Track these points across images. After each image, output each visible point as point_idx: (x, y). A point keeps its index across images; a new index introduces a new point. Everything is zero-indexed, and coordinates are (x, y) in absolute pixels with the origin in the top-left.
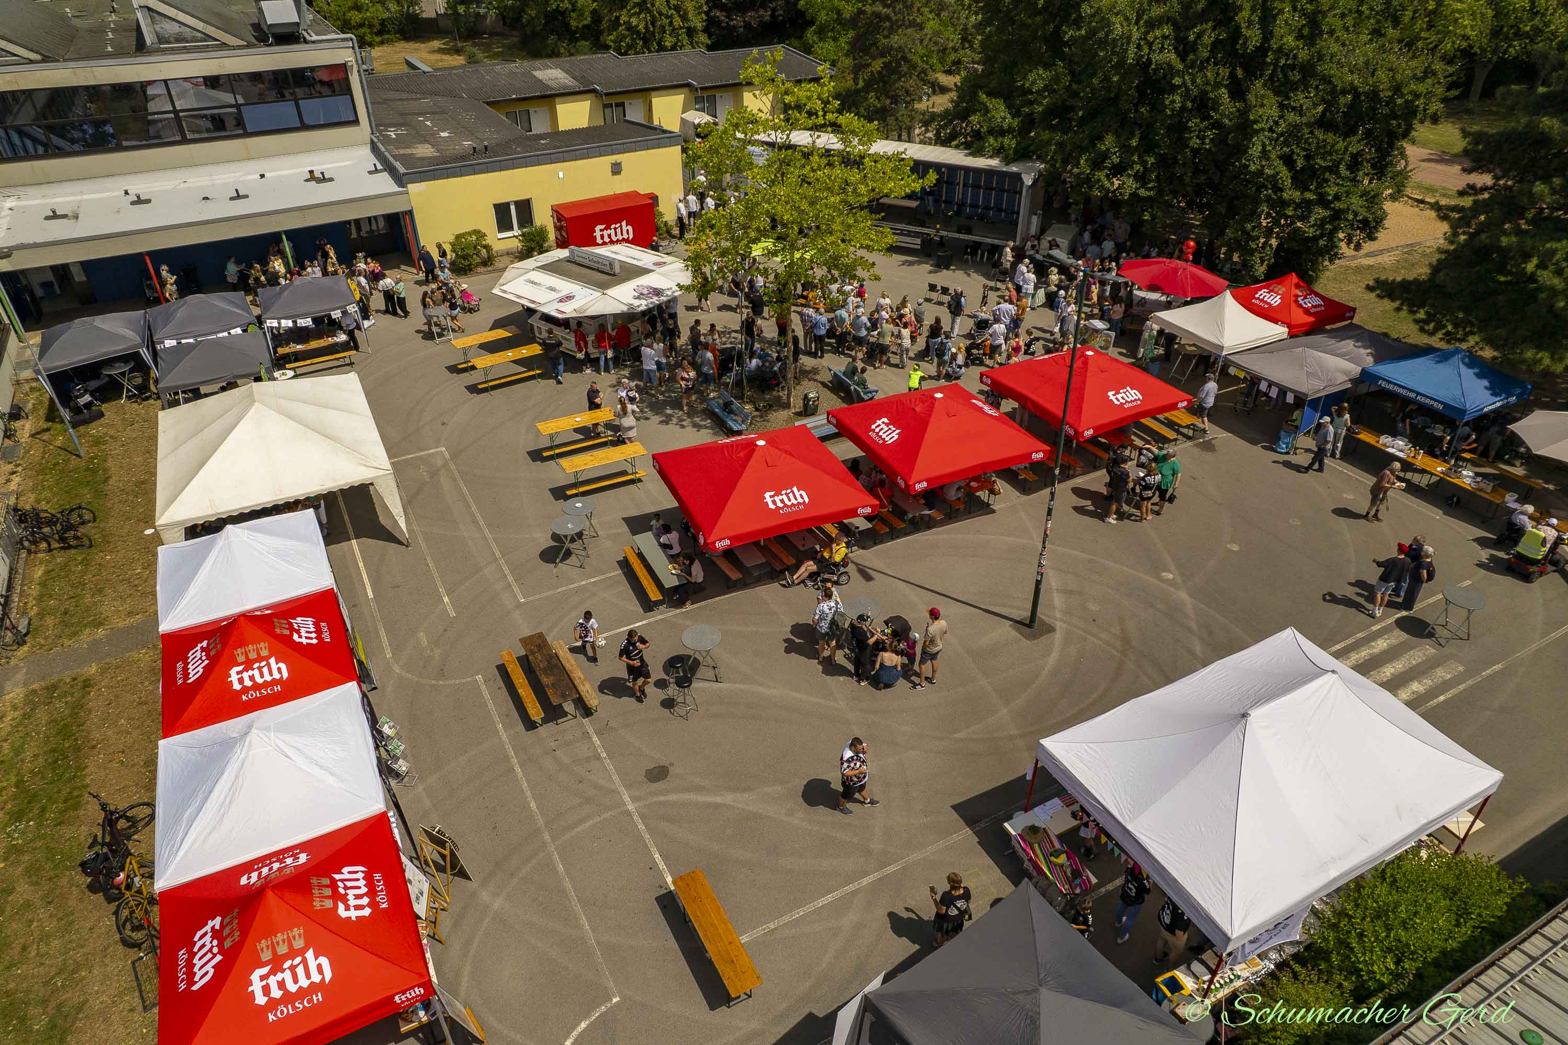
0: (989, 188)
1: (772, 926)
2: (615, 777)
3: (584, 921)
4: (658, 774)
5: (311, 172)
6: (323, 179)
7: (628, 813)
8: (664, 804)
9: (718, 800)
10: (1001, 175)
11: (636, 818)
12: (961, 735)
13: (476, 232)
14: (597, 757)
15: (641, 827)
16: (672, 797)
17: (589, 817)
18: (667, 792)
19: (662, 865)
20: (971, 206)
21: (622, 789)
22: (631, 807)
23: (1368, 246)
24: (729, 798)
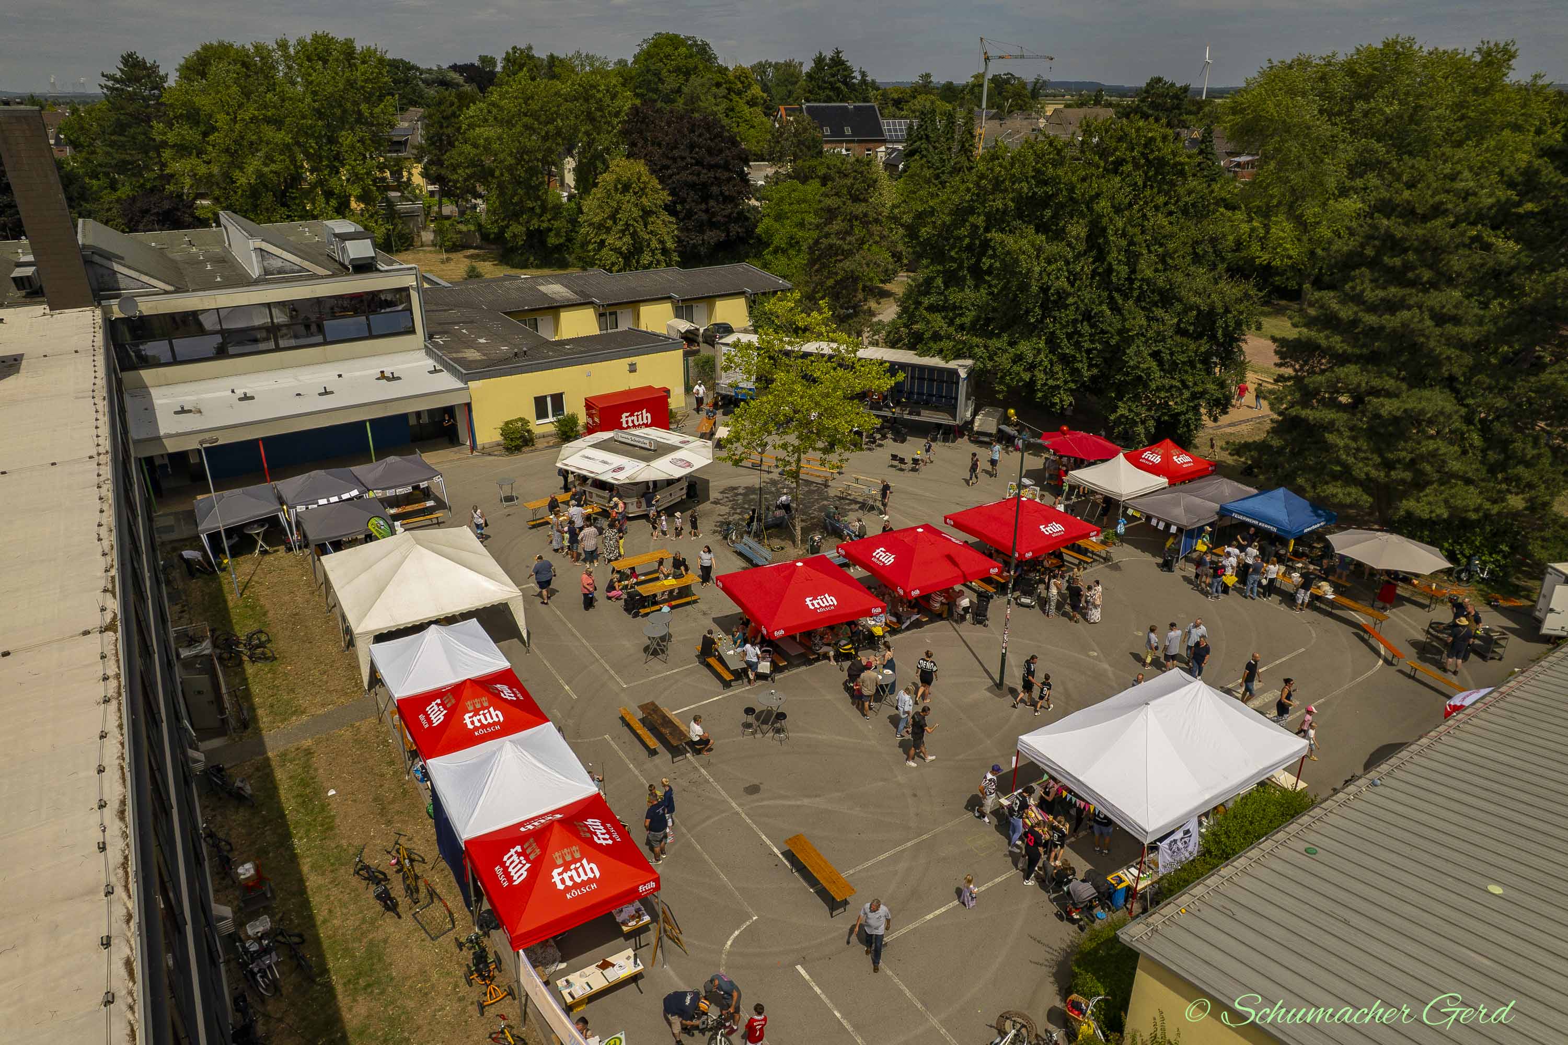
0: (931, 380)
1: (851, 872)
2: (723, 793)
3: (722, 876)
4: (753, 790)
5: (382, 372)
6: (394, 378)
7: (737, 813)
8: (762, 807)
9: (799, 803)
10: (941, 370)
11: (743, 815)
12: (961, 757)
13: (521, 419)
14: (707, 781)
15: (748, 821)
16: (765, 803)
17: (709, 817)
18: (763, 800)
19: (768, 842)
20: (918, 394)
21: (730, 800)
22: (739, 810)
23: (1224, 420)
24: (806, 801)
